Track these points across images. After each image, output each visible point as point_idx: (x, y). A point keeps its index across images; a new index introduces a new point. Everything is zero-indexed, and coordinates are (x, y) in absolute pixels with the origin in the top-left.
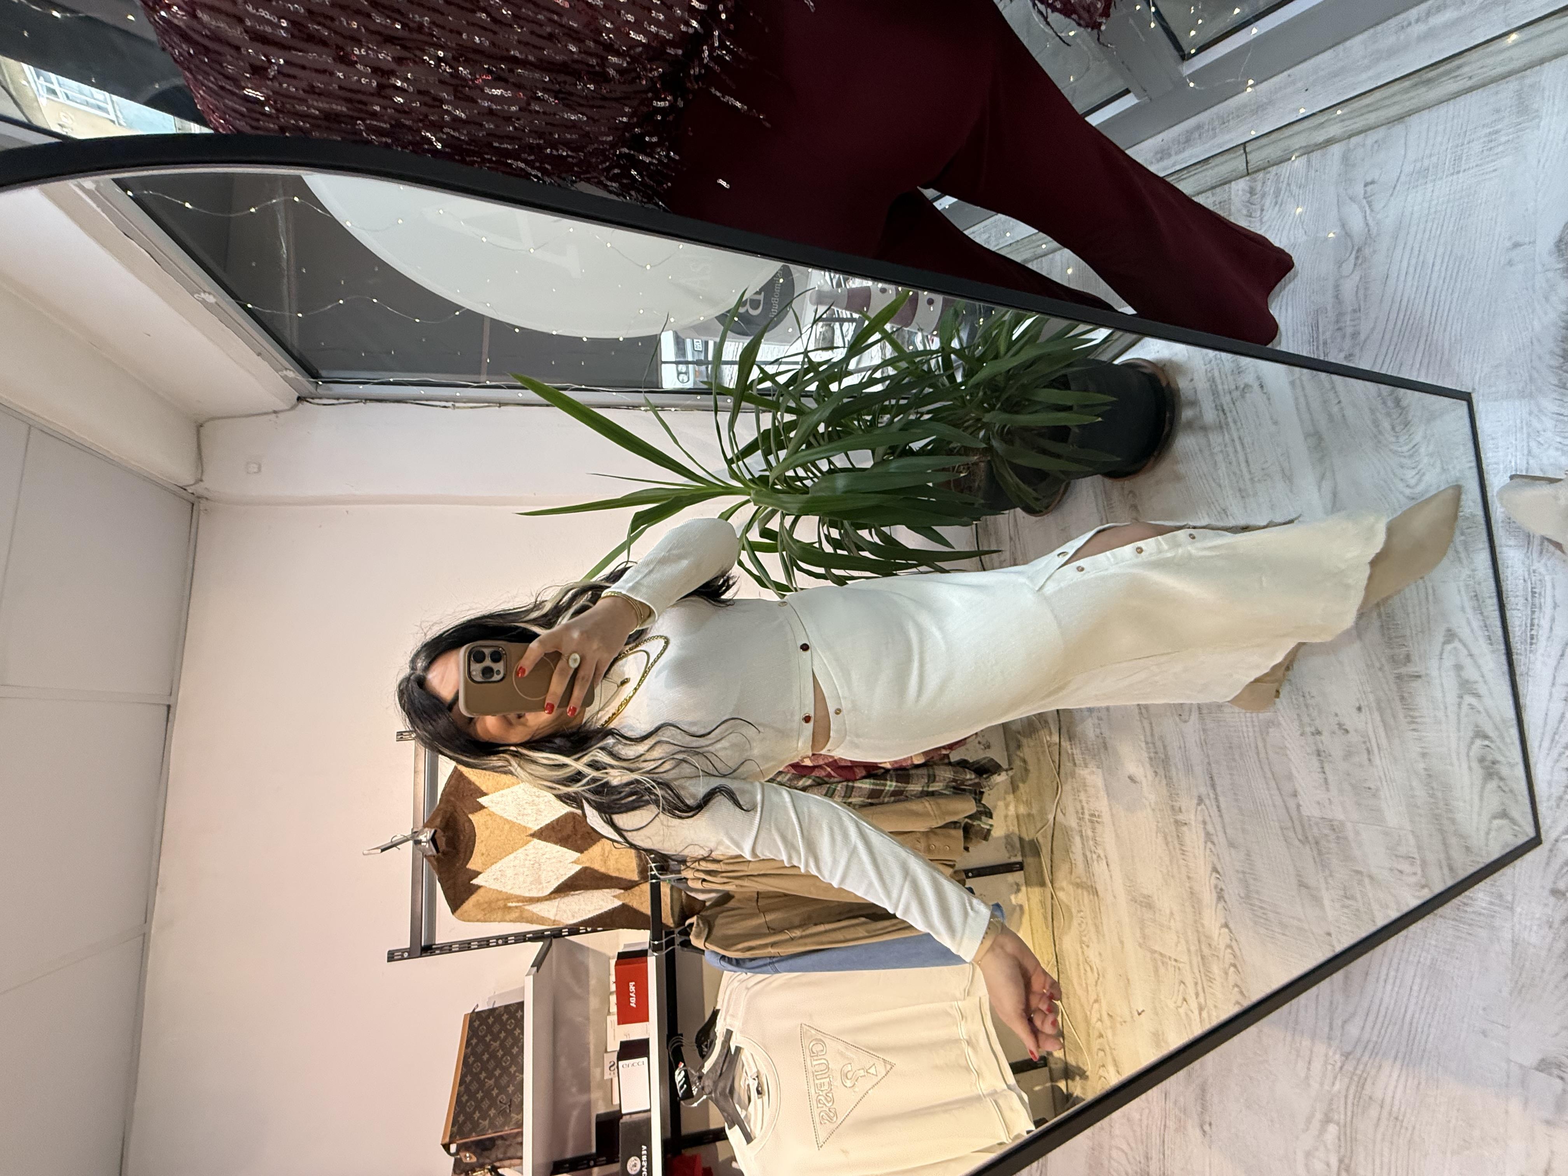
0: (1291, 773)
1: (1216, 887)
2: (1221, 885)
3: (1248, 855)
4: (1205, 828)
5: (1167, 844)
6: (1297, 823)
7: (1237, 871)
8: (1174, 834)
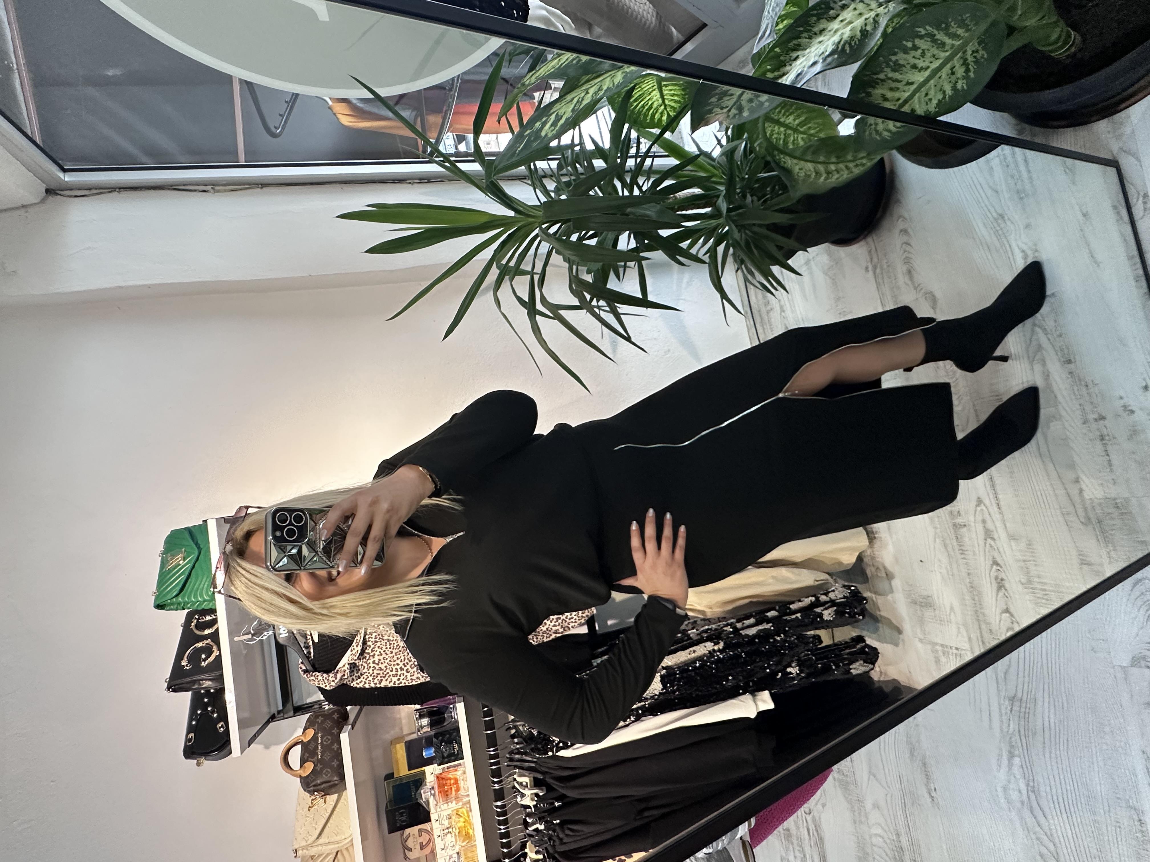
0: (1074, 462)
1: (996, 578)
2: (1002, 575)
3: (1029, 544)
4: (985, 527)
5: (945, 546)
6: (1079, 506)
7: (1019, 561)
8: (953, 536)
